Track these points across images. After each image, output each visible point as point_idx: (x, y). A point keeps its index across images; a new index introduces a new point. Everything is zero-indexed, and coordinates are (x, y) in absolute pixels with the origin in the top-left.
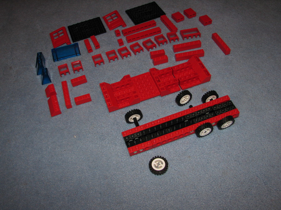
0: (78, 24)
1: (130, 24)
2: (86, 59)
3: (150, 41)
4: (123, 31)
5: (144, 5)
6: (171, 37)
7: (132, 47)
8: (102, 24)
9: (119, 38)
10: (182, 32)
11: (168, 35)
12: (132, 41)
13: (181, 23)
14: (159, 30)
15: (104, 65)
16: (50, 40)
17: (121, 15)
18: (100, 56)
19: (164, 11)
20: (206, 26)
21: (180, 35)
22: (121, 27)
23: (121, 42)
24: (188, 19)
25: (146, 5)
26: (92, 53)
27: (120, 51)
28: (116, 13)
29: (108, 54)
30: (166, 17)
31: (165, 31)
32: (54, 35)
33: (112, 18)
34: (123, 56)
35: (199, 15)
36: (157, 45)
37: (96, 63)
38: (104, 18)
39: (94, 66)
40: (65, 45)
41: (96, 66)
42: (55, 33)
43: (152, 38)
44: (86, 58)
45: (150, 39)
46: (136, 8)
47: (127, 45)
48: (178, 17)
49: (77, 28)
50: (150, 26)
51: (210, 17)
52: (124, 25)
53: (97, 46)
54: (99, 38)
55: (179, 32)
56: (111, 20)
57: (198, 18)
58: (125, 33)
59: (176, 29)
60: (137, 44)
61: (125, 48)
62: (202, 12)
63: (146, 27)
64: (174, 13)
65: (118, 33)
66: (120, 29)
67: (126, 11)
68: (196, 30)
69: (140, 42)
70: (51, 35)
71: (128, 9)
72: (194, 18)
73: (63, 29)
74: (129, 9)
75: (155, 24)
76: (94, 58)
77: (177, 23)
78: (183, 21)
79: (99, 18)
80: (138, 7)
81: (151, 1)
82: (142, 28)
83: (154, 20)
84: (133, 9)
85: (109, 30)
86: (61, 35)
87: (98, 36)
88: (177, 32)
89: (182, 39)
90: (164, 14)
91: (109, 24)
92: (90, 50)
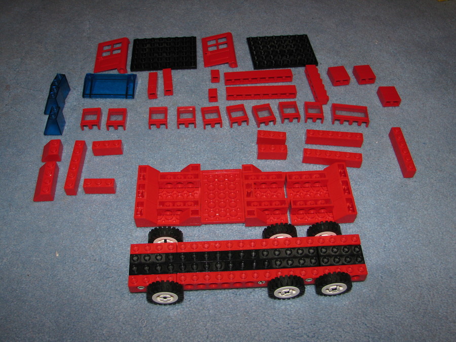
0: (153, 39)
1: (245, 64)
2: (139, 110)
3: (267, 107)
4: (226, 74)
5: (283, 37)
6: (311, 111)
7: (230, 110)
8: (195, 52)
9: (214, 86)
10: (335, 107)
11: (307, 105)
12: (235, 99)
13: (342, 89)
14: (292, 92)
15: (167, 131)
16: (95, 55)
17: (235, 44)
18: (164, 111)
19: (318, 57)
20: (386, 108)
21: (330, 112)
22: (227, 65)
23: (213, 95)
24: (357, 84)
25: (287, 36)
26: (154, 101)
27: (205, 111)
28: (229, 37)
29: (180, 111)
30: (317, 70)
31: (305, 95)
32: (106, 48)
33: (217, 45)
34: (207, 123)
35: (381, 82)
36: (278, 119)
37: (152, 123)
38: (205, 41)
39: (148, 127)
40: (115, 72)
41: (150, 128)
42: (108, 46)
43: (274, 104)
44: (140, 108)
45: (269, 104)
46: (268, 37)
47: (223, 103)
48: (338, 76)
49: (148, 46)
50: (280, 78)
51: (400, 92)
52: (234, 64)
53: (169, 91)
54: (178, 75)
55: (331, 106)
56: (215, 48)
57: (377, 88)
58: (229, 78)
59: (326, 99)
60: (241, 108)
61: (216, 110)
62: (389, 79)
63: (272, 79)
64: (336, 66)
65: (215, 77)
66: (224, 69)
67: (247, 38)
68: (364, 110)
69: (249, 104)
70: (101, 46)
71: (254, 35)
72: (368, 85)
73: (125, 41)
74: (256, 36)
75: (289, 77)
76: (153, 111)
77: (333, 87)
78: (347, 86)
79: (195, 38)
80: (272, 37)
81: (301, 33)
82: (263, 80)
83: (293, 69)
84: (262, 38)
85: (203, 66)
86: (115, 52)
87: (179, 70)
88: (326, 103)
89: (330, 120)
90: (316, 63)
91: (209, 54)
92: (152, 94)
